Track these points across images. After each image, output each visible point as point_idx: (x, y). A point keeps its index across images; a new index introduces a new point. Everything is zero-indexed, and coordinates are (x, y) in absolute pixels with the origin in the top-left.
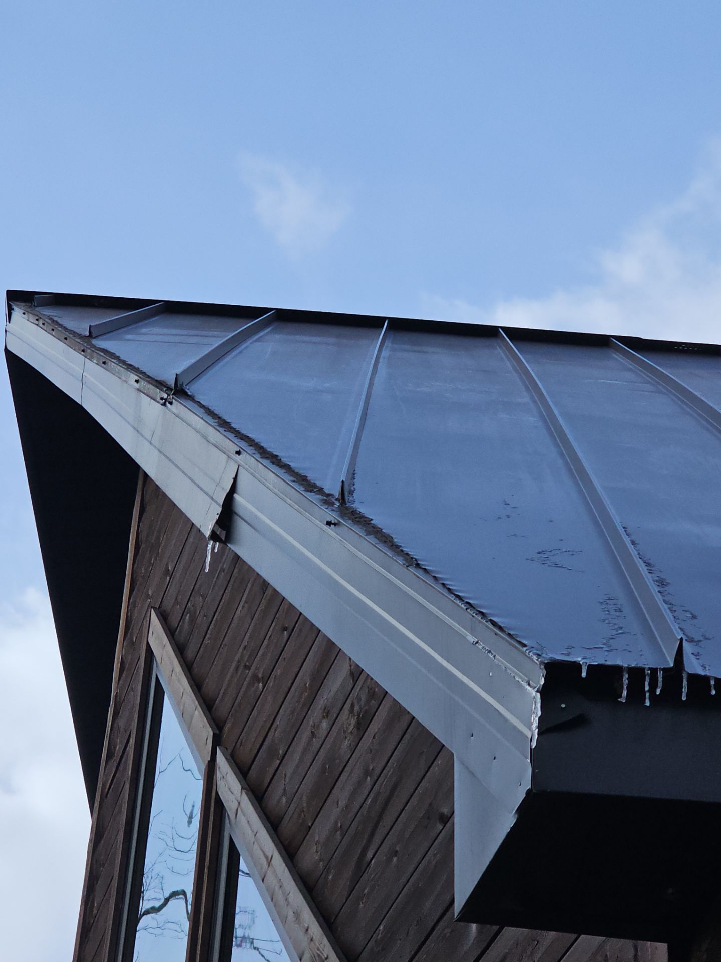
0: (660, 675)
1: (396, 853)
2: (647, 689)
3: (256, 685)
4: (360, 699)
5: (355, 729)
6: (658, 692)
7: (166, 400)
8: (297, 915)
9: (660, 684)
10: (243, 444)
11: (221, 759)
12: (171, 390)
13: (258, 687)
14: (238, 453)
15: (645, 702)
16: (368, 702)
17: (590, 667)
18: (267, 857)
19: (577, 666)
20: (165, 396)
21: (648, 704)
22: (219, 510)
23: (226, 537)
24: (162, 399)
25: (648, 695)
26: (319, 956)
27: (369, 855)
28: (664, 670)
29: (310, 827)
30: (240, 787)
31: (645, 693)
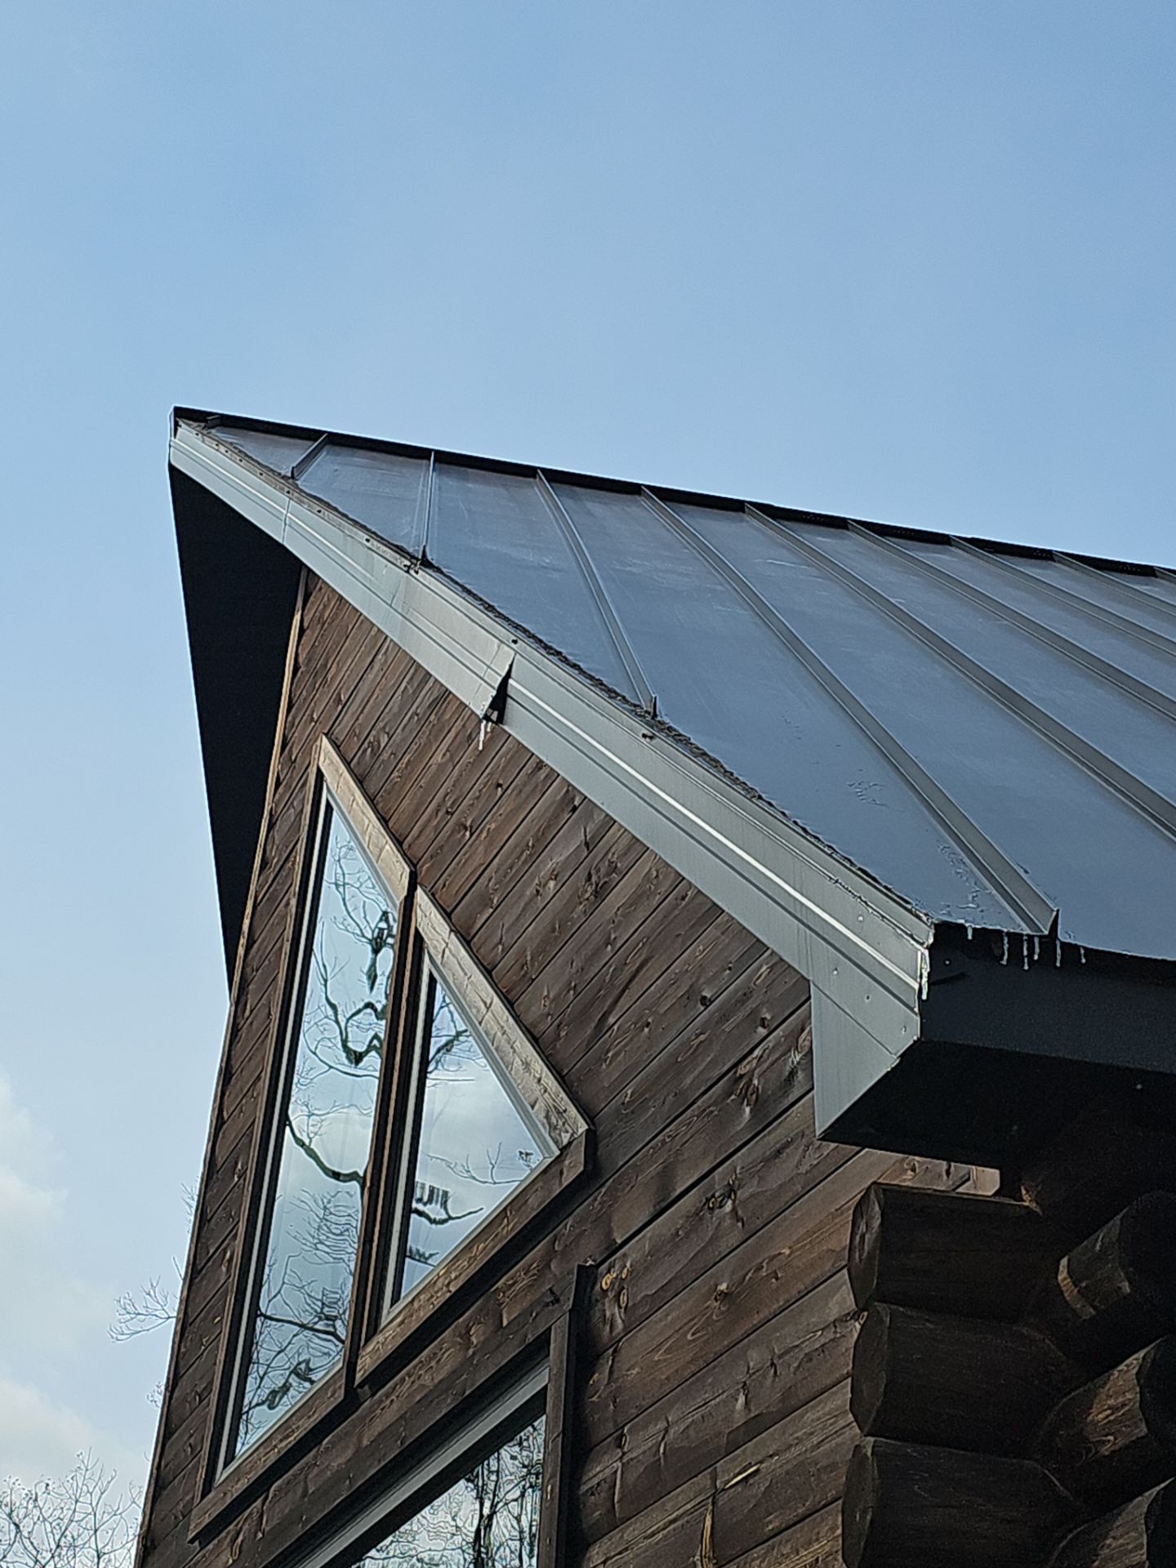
0: (1036, 940)
1: (648, 1025)
2: (1025, 953)
3: (462, 833)
4: (599, 870)
5: (592, 897)
6: (1036, 957)
7: (409, 567)
8: (527, 1065)
9: (1037, 950)
10: (520, 634)
11: (420, 896)
12: (417, 559)
13: (464, 835)
14: (515, 642)
15: (1023, 966)
16: (608, 874)
17: (975, 930)
18: (485, 1003)
19: (962, 928)
20: (408, 563)
21: (1026, 967)
22: (494, 693)
23: (498, 718)
24: (405, 566)
25: (1026, 960)
26: (555, 1107)
27: (611, 1020)
28: (1041, 937)
29: (533, 980)
30: (448, 929)
31: (1023, 957)
